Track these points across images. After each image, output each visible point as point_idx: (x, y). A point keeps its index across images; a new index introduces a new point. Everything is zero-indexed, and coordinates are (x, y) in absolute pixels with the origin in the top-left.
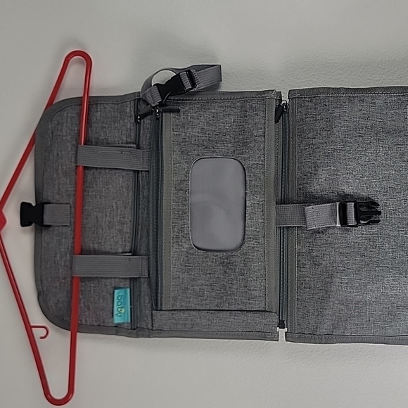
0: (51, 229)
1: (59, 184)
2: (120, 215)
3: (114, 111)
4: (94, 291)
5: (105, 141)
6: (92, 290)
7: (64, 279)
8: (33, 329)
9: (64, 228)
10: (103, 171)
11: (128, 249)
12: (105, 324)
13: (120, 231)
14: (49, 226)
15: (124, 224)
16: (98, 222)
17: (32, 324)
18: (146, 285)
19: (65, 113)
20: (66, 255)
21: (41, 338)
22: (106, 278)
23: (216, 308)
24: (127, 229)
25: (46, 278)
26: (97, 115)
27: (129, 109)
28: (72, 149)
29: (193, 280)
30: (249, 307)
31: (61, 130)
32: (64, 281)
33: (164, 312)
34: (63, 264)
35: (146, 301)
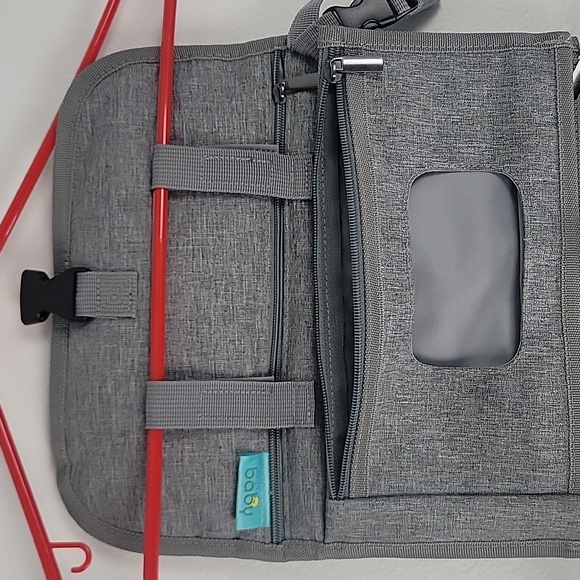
0: (92, 326)
1: (112, 228)
2: (248, 293)
3: (226, 76)
4: (191, 462)
5: (211, 138)
6: (186, 459)
7: (123, 434)
8: (54, 550)
9: (123, 324)
10: (208, 200)
11: (264, 366)
12: (214, 534)
13: (249, 328)
14: (90, 319)
15: (256, 312)
16: (198, 309)
17: (51, 541)
18: (307, 445)
19: (123, 80)
20: (128, 382)
21: (74, 570)
22: (218, 431)
23: (463, 490)
24: (263, 323)
25: (80, 435)
26: (191, 83)
27: (261, 71)
28: (138, 153)
29: (412, 429)
30: (534, 486)
31: (115, 115)
32: (121, 440)
33: (353, 502)
34: (120, 402)
35: (308, 478)
